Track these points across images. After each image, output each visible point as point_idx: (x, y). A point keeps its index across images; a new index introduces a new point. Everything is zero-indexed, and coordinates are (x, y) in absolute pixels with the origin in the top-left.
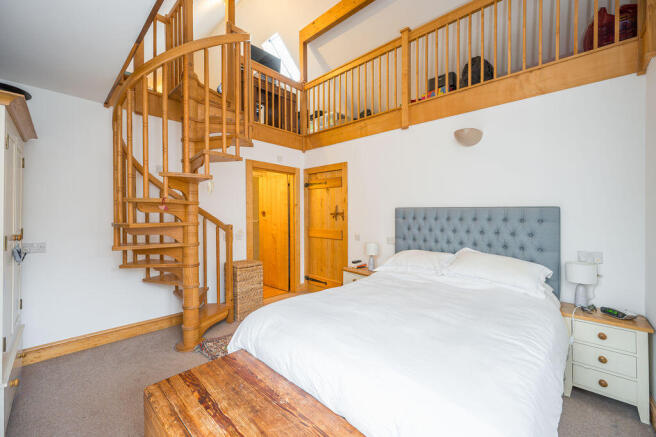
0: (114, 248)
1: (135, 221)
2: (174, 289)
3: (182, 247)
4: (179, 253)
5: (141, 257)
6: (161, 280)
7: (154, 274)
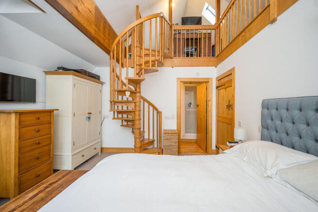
0: (110, 111)
1: (118, 98)
2: (132, 131)
3: (134, 112)
4: (133, 114)
5: (120, 116)
6: (127, 126)
7: (125, 123)
